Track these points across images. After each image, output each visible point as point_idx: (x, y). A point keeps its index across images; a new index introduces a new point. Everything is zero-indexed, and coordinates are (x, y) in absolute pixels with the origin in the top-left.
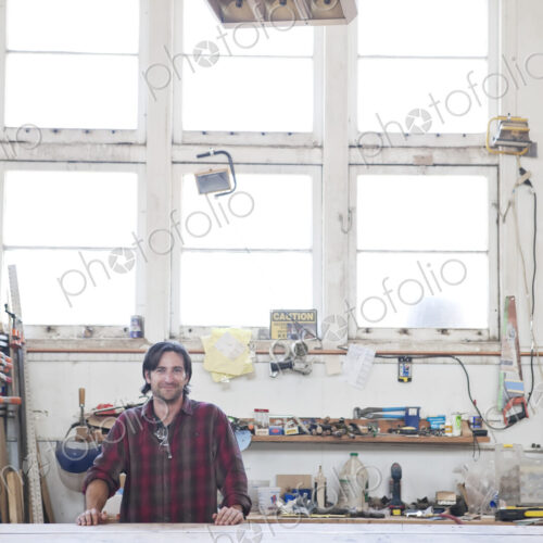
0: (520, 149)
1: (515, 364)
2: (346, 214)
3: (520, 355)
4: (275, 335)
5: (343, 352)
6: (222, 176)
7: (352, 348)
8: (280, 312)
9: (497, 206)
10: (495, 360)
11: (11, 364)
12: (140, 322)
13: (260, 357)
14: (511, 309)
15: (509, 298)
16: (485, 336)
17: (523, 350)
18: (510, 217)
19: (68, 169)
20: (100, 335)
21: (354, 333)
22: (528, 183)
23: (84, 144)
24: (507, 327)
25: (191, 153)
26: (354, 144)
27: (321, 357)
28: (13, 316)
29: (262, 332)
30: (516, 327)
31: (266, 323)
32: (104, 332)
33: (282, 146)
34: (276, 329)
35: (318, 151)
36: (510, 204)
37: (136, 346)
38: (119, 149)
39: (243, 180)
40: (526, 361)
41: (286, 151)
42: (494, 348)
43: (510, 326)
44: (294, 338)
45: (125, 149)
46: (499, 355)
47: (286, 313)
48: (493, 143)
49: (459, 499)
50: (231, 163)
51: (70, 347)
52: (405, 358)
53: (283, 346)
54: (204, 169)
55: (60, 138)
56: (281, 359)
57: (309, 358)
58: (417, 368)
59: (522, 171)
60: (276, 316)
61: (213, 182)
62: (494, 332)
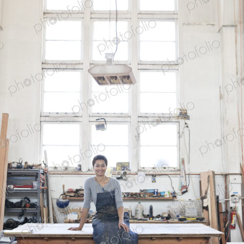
0: (185, 117)
1: (184, 177)
2: (137, 136)
3: (185, 175)
4: (118, 169)
5: (136, 174)
6: (103, 125)
7: (139, 173)
8: (119, 163)
9: (179, 133)
10: (179, 176)
11: (45, 178)
12: (80, 166)
13: (114, 176)
14: (183, 162)
15: (182, 159)
16: (176, 169)
17: (186, 173)
18: (182, 136)
19: (60, 124)
20: (69, 169)
21: (140, 169)
22: (187, 127)
23: (65, 117)
24: (182, 167)
25: (94, 119)
26: (139, 116)
27: (130, 176)
28: (45, 164)
29: (114, 168)
30: (184, 166)
31: (115, 166)
32: (71, 169)
33: (120, 117)
34: (118, 168)
35: (129, 118)
36: (183, 132)
37: (79, 173)
38: (75, 118)
39: (109, 126)
40: (187, 176)
41: (121, 118)
42: (179, 173)
43: (183, 167)
44: (123, 170)
45: (76, 118)
46: (179, 175)
47: (121, 163)
48: (178, 116)
49: (169, 215)
50: (105, 122)
51: (61, 173)
52: (154, 176)
53: (119, 172)
54: (98, 123)
55: (58, 115)
56: (119, 176)
57: (127, 176)
58: (157, 178)
59: (186, 124)
60: (118, 164)
61: (100, 127)
62: (178, 168)
